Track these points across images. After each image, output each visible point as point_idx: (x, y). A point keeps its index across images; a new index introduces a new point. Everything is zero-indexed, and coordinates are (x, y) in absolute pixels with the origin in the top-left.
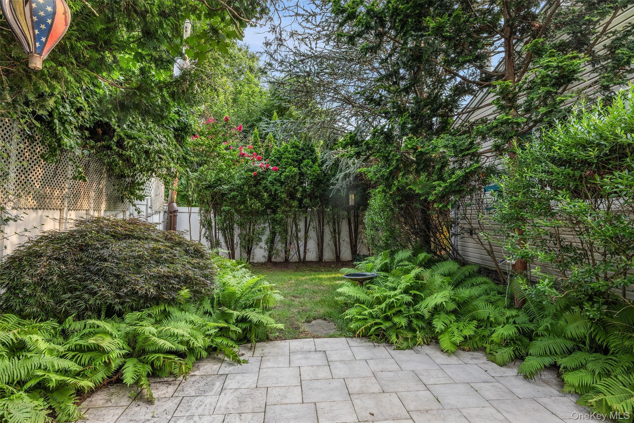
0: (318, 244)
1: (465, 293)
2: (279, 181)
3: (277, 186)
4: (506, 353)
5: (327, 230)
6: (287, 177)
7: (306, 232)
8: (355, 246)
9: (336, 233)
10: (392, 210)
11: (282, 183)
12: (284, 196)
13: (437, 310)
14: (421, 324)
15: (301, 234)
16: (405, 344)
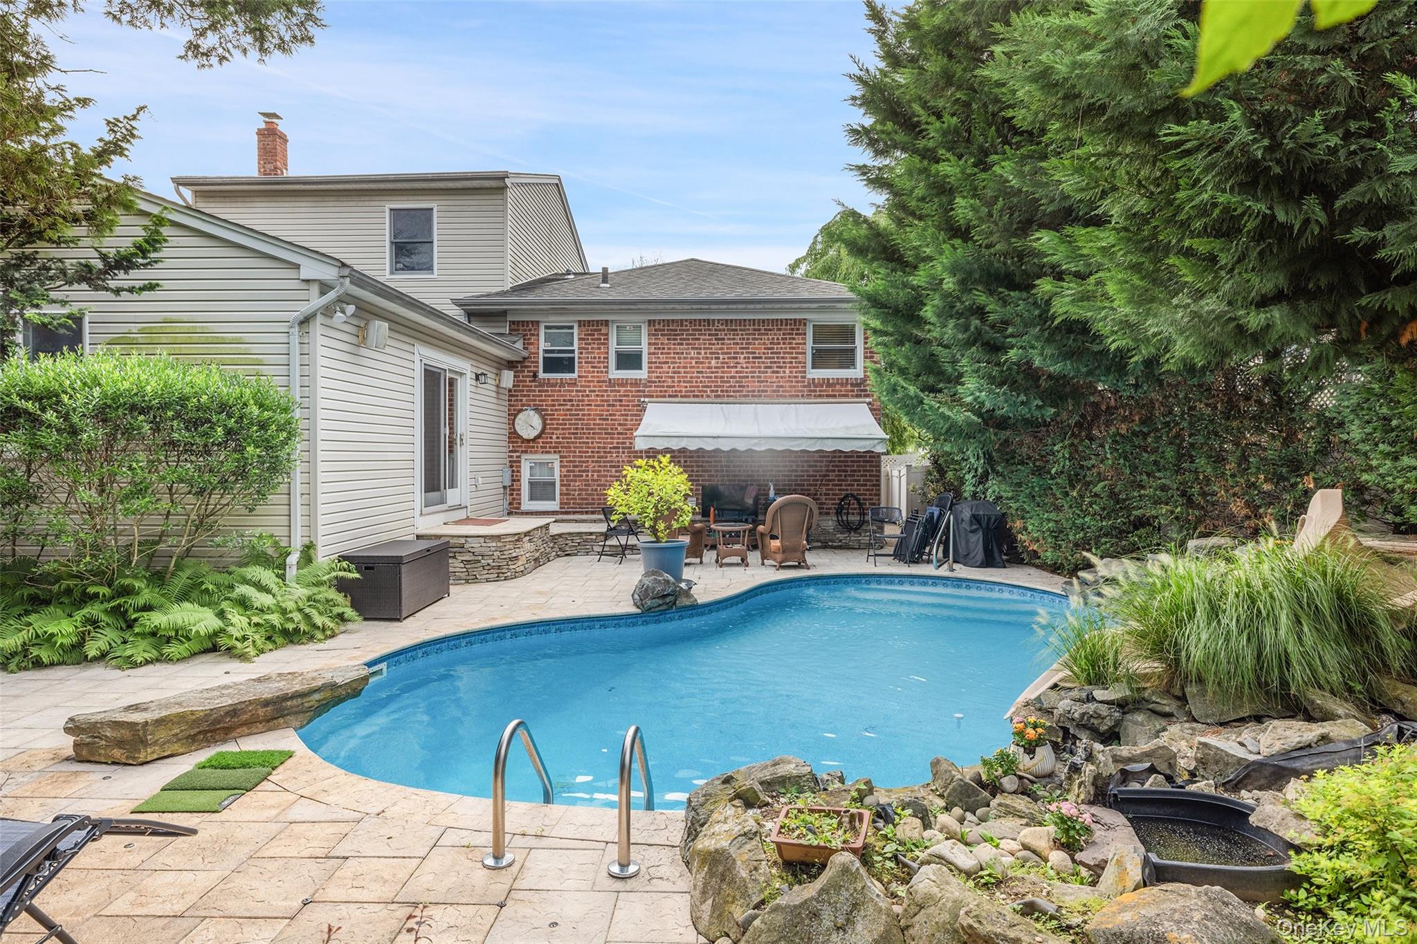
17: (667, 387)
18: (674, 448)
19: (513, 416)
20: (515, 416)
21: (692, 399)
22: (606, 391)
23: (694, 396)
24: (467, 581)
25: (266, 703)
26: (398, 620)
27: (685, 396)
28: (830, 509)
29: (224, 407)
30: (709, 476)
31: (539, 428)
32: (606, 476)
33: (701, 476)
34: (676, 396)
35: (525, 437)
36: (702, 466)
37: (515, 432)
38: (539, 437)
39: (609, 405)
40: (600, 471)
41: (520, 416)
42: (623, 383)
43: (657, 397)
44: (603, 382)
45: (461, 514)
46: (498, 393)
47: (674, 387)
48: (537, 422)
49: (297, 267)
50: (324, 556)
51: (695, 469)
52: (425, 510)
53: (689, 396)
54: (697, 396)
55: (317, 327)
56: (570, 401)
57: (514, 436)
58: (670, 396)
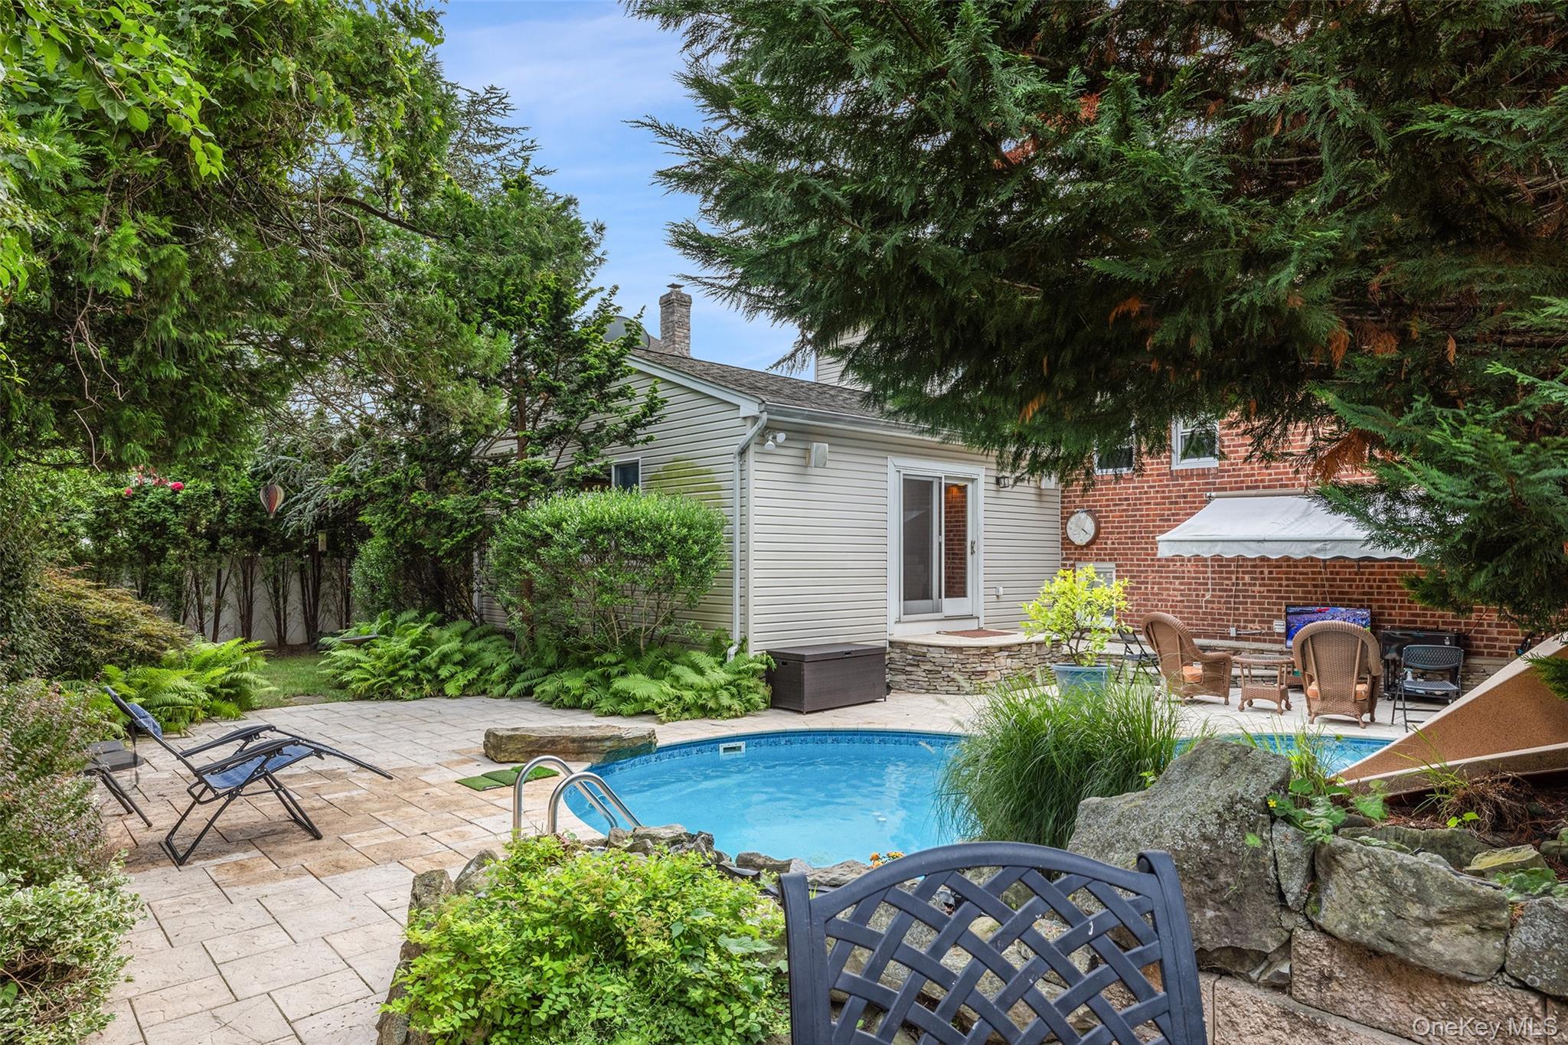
0: (242, 617)
1: (473, 647)
2: (172, 504)
3: (167, 514)
4: (498, 689)
5: (261, 593)
6: (187, 497)
7: (220, 596)
8: (314, 618)
9: (278, 596)
10: (394, 562)
11: (177, 508)
12: (182, 530)
13: (444, 659)
14: (428, 676)
15: (209, 600)
16: (412, 696)
17: (1246, 476)
18: (1205, 556)
19: (1065, 519)
20: (1068, 519)
21: (1278, 490)
22: (1167, 486)
23: (1281, 486)
24: (928, 691)
25: (573, 740)
26: (801, 712)
27: (1269, 487)
28: (1508, 648)
29: (657, 528)
30: (1304, 592)
31: (1092, 532)
32: (1168, 589)
33: (1293, 592)
34: (1257, 487)
35: (1078, 542)
36: (1294, 579)
37: (1068, 538)
38: (1092, 542)
39: (1171, 503)
40: (1160, 583)
41: (1073, 519)
42: (1188, 475)
43: (1231, 489)
44: (1164, 474)
45: (972, 625)
46: (1040, 495)
47: (1253, 475)
48: (1089, 525)
49: (738, 407)
50: (754, 649)
51: (1284, 583)
52: (904, 618)
53: (1274, 487)
54: (1286, 486)
55: (751, 456)
56: (1127, 499)
57: (1066, 542)
58: (1248, 488)
